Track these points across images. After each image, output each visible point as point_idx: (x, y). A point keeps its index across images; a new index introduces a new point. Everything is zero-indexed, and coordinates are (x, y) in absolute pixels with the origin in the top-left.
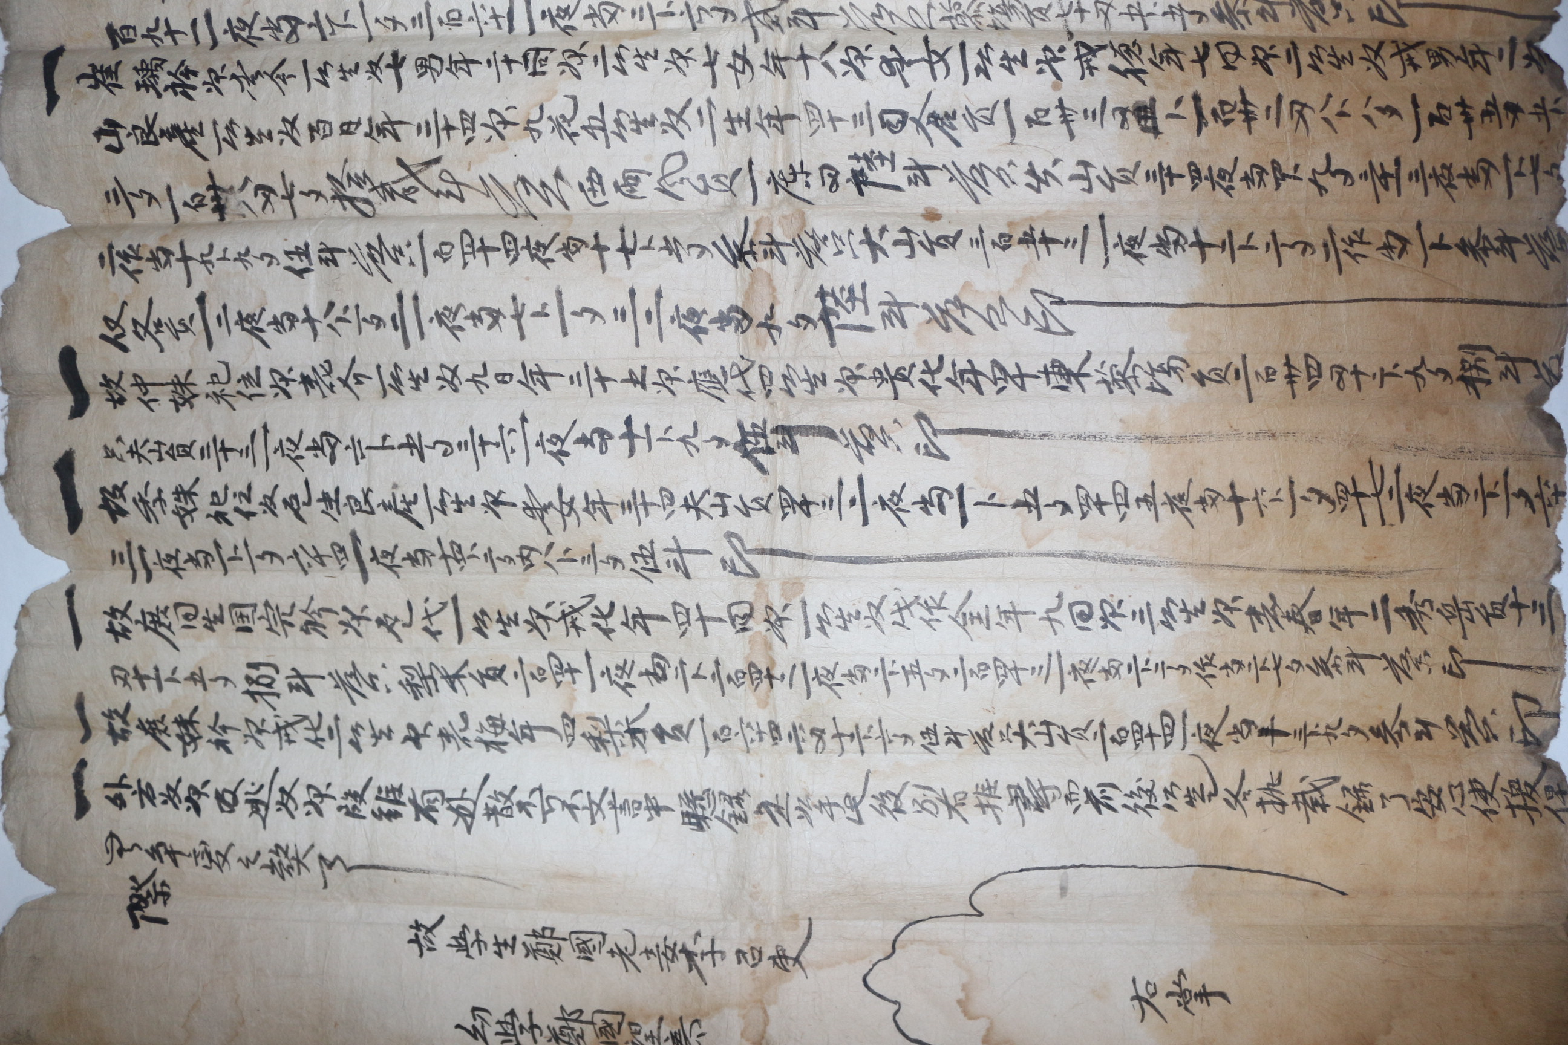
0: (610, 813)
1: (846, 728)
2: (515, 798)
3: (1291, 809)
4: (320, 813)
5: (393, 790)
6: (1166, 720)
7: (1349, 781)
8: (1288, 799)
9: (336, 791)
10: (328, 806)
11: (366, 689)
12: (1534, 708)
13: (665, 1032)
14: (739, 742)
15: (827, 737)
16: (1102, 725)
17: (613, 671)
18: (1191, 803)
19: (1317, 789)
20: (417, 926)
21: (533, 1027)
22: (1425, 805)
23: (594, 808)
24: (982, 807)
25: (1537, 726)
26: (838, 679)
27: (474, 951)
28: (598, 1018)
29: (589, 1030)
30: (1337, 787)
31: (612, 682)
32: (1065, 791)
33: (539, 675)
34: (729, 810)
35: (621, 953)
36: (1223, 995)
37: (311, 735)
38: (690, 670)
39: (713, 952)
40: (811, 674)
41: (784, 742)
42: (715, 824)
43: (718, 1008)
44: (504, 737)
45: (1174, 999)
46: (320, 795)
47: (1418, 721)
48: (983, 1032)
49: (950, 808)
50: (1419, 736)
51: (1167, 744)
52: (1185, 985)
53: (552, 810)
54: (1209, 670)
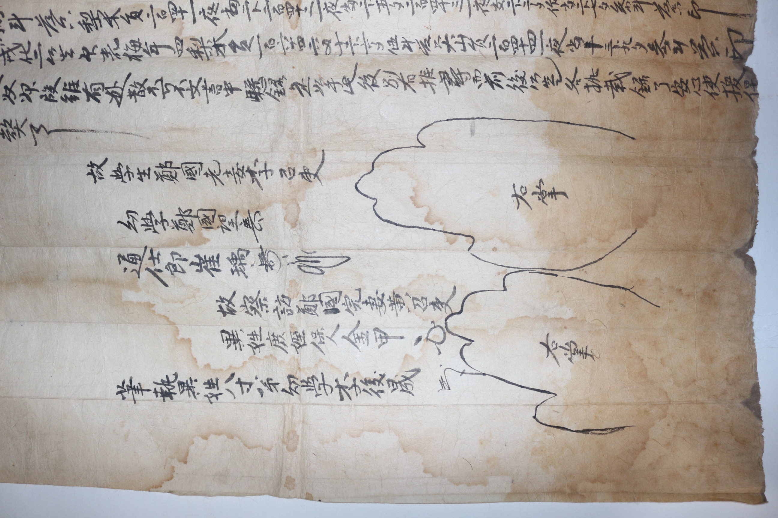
0: (203, 93)
1: (343, 39)
2: (146, 85)
3: (604, 89)
4: (30, 100)
5: (73, 84)
6: (531, 36)
7: (637, 74)
8: (602, 84)
9: (39, 86)
10: (34, 96)
11: (58, 27)
12: (740, 38)
13: (240, 220)
14: (279, 48)
15: (332, 45)
16: (494, 38)
17: (206, 11)
18: (546, 86)
19: (618, 79)
20: (92, 165)
21: (163, 221)
22: (679, 89)
23: (193, 89)
24: (424, 83)
25: (741, 48)
26: (338, 9)
27: (126, 178)
28: (201, 214)
29: (196, 221)
30: (630, 78)
31: (205, 17)
32: (473, 75)
33: (162, 15)
34: (274, 88)
35: (212, 174)
36: (564, 194)
37: (24, 56)
38: (251, 7)
39: (266, 171)
40: (323, 6)
41: (306, 49)
42: (266, 97)
43: (270, 204)
44: (140, 53)
45: (536, 196)
46: (29, 89)
47: (675, 42)
48: (425, 215)
49: (405, 84)
50: (675, 50)
51: (532, 52)
52: (543, 188)
53: (168, 91)
54: (555, 6)
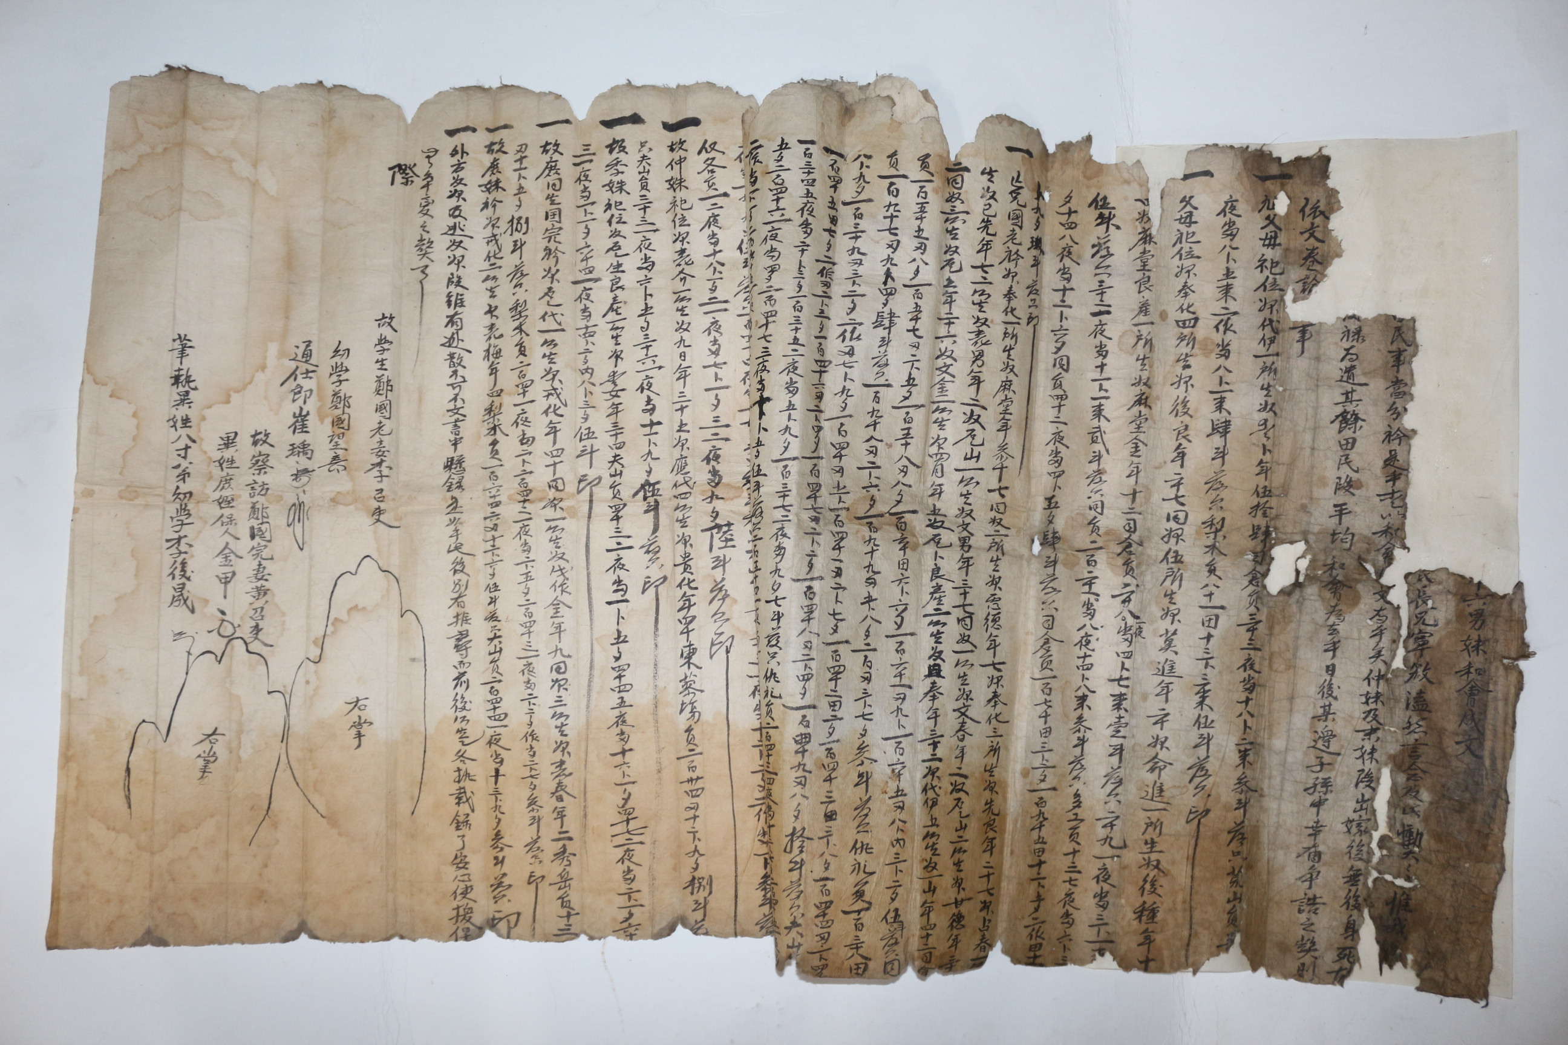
0: (453, 419)
1: (498, 543)
2: (459, 368)
3: (457, 786)
4: (449, 264)
5: (462, 302)
6: (503, 716)
7: (472, 818)
8: (462, 784)
9: (461, 271)
10: (453, 267)
11: (515, 282)
12: (512, 925)
13: (339, 452)
14: (489, 485)
15: (493, 532)
16: (500, 681)
17: (525, 416)
18: (458, 731)
19: (467, 800)
20: (392, 318)
21: (340, 381)
22: (458, 860)
23: (455, 410)
24: (458, 615)
25: (502, 926)
26: (523, 537)
27: (379, 348)
28: (346, 416)
29: (340, 412)
30: (468, 811)
31: (519, 415)
32: (465, 661)
33: (522, 375)
34: (454, 482)
35: (380, 428)
36: (359, 746)
37: (492, 254)
38: (526, 457)
39: (381, 476)
40: (526, 523)
41: (489, 510)
42: (447, 474)
43: (352, 479)
44: (491, 359)
45: (357, 720)
46: (459, 262)
47: (504, 858)
48: (341, 618)
49: (456, 599)
50: (496, 858)
51: (490, 717)
52: (365, 726)
53: (454, 388)
54: (530, 738)
